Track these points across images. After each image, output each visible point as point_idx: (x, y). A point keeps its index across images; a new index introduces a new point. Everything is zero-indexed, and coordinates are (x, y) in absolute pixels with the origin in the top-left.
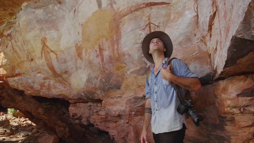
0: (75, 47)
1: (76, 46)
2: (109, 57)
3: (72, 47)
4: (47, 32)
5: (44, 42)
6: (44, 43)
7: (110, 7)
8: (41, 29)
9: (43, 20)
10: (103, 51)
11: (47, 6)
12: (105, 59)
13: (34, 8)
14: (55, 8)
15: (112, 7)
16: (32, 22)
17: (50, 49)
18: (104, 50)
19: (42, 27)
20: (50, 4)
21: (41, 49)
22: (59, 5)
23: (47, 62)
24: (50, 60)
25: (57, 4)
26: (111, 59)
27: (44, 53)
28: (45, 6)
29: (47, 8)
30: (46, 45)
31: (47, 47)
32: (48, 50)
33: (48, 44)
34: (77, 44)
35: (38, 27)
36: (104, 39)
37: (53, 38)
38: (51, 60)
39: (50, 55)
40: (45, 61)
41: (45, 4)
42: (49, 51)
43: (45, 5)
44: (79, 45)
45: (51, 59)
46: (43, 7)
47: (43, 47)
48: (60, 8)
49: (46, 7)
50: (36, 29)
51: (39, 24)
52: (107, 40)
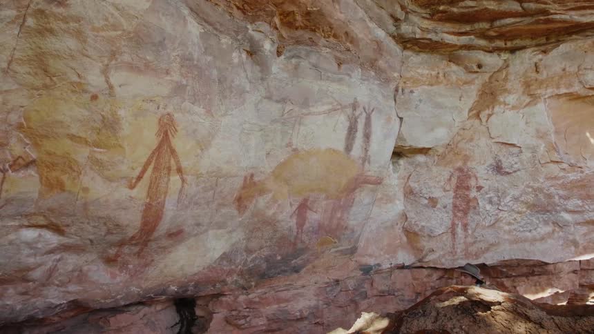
0: (243, 179)
1: (249, 178)
2: (319, 224)
3: (236, 176)
4: (187, 104)
5: (166, 130)
6: (166, 134)
7: (361, 161)
8: (179, 89)
9: (196, 66)
10: (308, 211)
11: (221, 32)
12: (307, 225)
13: (191, 9)
14: (234, 54)
15: (363, 164)
16: (168, 51)
17: (178, 162)
18: (310, 209)
19: (185, 82)
20: (229, 34)
21: (150, 152)
22: (244, 55)
23: (148, 200)
24: (163, 197)
25: (241, 50)
26: (320, 229)
27: (155, 169)
28: (216, 29)
29: (216, 35)
30: (170, 146)
31: (173, 152)
32: (173, 162)
33: (178, 143)
34: (252, 176)
35: (176, 77)
36: (324, 196)
37: (195, 131)
38: (165, 197)
39: (169, 180)
40: (145, 194)
41: (221, 25)
42: (174, 167)
43: (218, 26)
44: (256, 179)
45: (166, 193)
46: (211, 24)
47: (160, 147)
48: (241, 64)
49: (217, 33)
50: (168, 78)
51: (184, 70)
52: (327, 198)
